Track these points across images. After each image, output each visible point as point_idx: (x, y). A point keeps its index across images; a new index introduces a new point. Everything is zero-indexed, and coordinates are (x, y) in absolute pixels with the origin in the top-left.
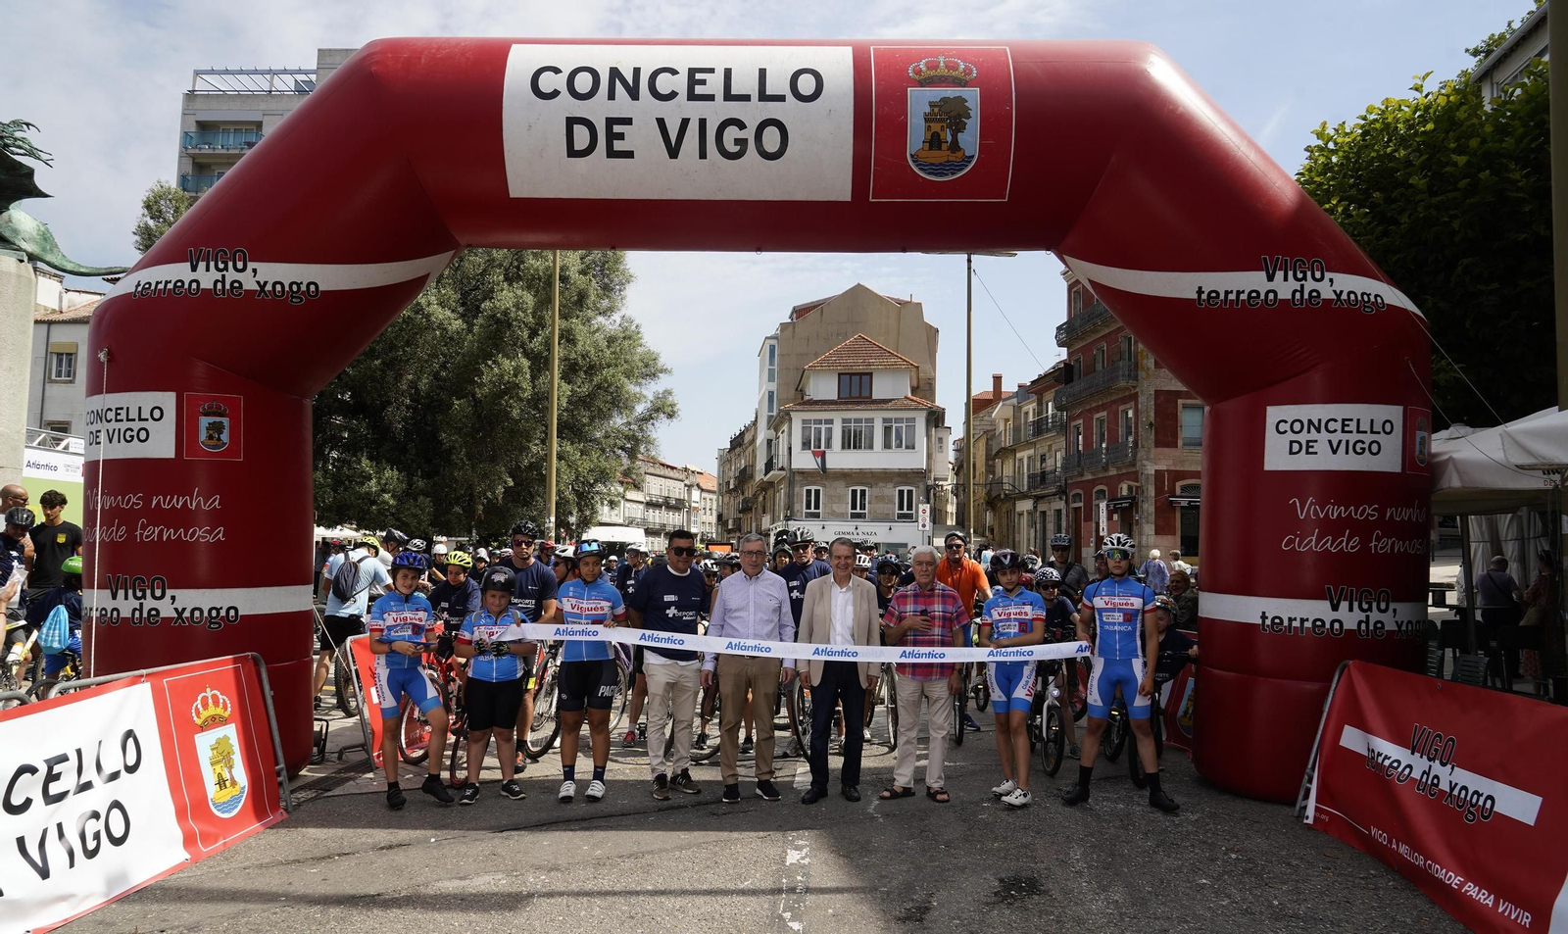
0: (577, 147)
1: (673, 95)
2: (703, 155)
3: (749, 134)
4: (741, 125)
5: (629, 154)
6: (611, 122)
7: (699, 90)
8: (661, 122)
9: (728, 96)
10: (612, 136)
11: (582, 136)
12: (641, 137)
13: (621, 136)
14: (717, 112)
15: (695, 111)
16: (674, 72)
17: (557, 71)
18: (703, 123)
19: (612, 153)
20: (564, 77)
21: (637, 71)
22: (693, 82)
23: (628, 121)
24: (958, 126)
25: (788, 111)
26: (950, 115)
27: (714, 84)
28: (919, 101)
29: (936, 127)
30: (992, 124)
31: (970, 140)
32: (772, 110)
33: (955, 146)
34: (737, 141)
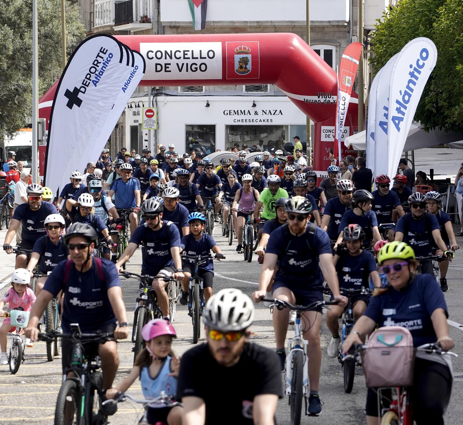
0: (158, 70)
1: (180, 58)
2: (187, 71)
3: (198, 66)
4: (196, 64)
5: (170, 71)
6: (166, 64)
7: (186, 56)
8: (177, 64)
9: (193, 58)
10: (166, 67)
11: (159, 68)
12: (173, 67)
13: (168, 67)
14: (190, 61)
15: (185, 61)
16: (180, 52)
17: (152, 52)
18: (187, 64)
19: (166, 71)
20: (154, 53)
21: (171, 51)
22: (184, 54)
23: (170, 64)
24: (246, 64)
25: (207, 61)
26: (244, 61)
27: (189, 55)
28: (237, 58)
29: (241, 64)
30: (254, 63)
31: (249, 66)
32: (203, 61)
33: (246, 68)
34: (195, 68)
